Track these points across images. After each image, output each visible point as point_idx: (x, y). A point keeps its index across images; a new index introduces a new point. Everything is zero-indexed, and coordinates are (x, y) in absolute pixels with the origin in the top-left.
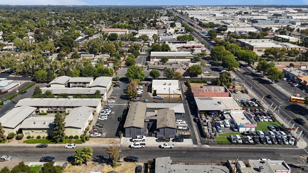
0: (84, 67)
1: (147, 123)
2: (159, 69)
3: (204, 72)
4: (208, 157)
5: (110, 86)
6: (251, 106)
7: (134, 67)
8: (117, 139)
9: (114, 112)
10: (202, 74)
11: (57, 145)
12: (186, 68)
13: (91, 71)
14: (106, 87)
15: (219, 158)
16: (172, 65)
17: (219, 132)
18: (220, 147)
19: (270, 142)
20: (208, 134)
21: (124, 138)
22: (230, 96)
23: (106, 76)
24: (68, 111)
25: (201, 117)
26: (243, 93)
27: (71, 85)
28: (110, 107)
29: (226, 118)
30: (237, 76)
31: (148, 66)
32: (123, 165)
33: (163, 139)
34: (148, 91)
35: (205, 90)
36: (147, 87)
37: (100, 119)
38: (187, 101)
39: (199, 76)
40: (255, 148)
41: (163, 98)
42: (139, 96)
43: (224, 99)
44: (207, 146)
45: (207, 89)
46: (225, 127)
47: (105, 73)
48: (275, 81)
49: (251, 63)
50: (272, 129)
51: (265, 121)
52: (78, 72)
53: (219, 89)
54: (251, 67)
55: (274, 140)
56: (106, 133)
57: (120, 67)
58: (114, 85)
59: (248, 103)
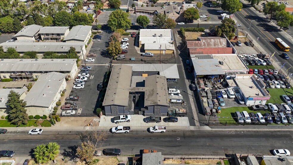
0: (58, 11)
1: (132, 95)
2: (148, 13)
3: (201, 16)
4: (209, 146)
5: (89, 38)
6: (257, 65)
7: (117, 12)
8: (96, 119)
9: (93, 76)
10: (199, 20)
11: (20, 129)
12: (180, 12)
13: (66, 18)
14: (83, 41)
15: (223, 148)
16: (164, 7)
17: (221, 106)
18: (223, 130)
19: (286, 121)
20: (208, 110)
21: (104, 116)
22: (233, 52)
23: (84, 25)
24: (36, 76)
25: (199, 83)
26: (247, 45)
27: (42, 37)
28: (88, 69)
29: (230, 85)
30: (240, 22)
31: (135, 9)
32: (101, 162)
33: (152, 120)
34: (135, 45)
35: (203, 44)
36: (134, 39)
37: (75, 87)
38: (181, 59)
39: (195, 22)
40: (267, 130)
41: (153, 55)
42: (124, 52)
43: (226, 56)
44: (207, 128)
45: (206, 43)
46: (229, 97)
47: (82, 20)
48: (284, 27)
49: (255, 3)
50: (286, 101)
51: (276, 88)
52: (51, 19)
53: (220, 42)
54: (255, 8)
55: (290, 119)
56: (82, 109)
57: (102, 10)
58: (94, 35)
59: (254, 61)
